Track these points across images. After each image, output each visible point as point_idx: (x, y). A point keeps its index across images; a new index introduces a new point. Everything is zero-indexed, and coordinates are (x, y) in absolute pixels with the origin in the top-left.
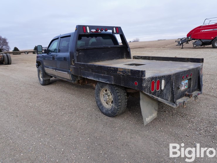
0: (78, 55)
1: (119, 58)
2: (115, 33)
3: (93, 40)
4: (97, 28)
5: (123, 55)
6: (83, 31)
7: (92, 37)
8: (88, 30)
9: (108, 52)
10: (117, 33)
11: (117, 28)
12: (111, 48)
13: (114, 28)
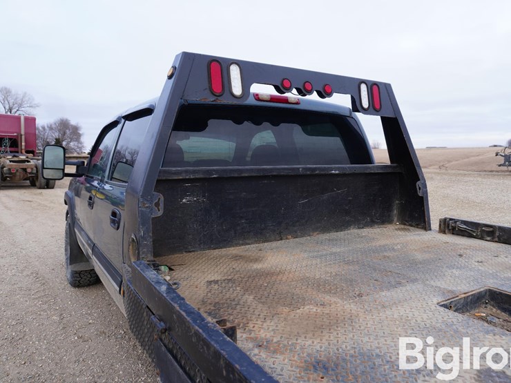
0: (160, 213)
1: (372, 223)
2: (365, 111)
3: (265, 137)
4: (283, 78)
5: (389, 209)
6: (206, 85)
7: (258, 123)
8: (233, 84)
9: (325, 196)
10: (373, 109)
11: (374, 87)
12: (344, 175)
13: (364, 88)
